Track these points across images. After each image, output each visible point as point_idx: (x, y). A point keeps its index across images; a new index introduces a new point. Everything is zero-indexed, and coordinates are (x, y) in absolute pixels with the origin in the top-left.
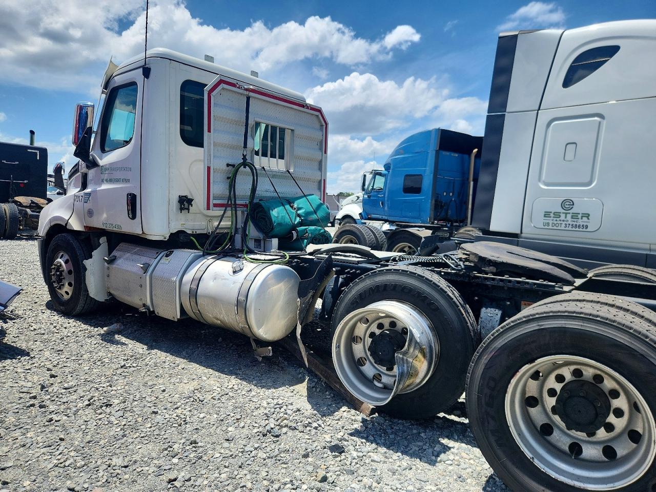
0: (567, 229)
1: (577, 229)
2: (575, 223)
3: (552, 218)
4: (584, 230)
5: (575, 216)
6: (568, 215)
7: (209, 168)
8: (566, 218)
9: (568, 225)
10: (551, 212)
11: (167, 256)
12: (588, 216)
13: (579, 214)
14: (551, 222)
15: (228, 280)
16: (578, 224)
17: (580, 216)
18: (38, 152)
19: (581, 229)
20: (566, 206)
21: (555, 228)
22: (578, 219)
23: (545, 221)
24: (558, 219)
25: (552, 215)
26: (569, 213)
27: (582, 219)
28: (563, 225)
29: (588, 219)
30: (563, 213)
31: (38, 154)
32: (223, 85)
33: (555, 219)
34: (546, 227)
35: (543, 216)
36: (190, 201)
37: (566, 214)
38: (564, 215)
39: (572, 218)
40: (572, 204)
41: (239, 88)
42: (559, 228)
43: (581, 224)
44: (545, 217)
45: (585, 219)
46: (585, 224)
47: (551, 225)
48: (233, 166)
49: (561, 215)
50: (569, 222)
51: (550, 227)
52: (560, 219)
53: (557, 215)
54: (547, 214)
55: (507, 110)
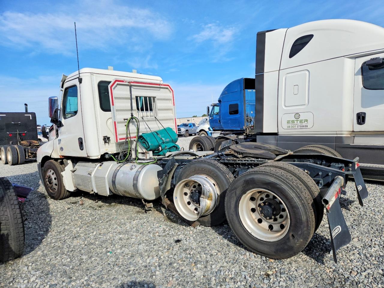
0: (298, 128)
1: (303, 128)
2: (302, 125)
3: (291, 124)
4: (306, 128)
5: (301, 121)
6: (298, 121)
7: (115, 122)
8: (297, 123)
9: (298, 126)
10: (290, 121)
11: (101, 166)
12: (307, 121)
13: (303, 120)
14: (291, 125)
15: (128, 174)
16: (303, 125)
17: (303, 121)
18: (30, 115)
19: (305, 128)
20: (297, 117)
21: (293, 128)
22: (303, 122)
23: (288, 125)
24: (294, 124)
25: (291, 122)
26: (299, 120)
27: (304, 122)
28: (296, 127)
29: (307, 122)
30: (296, 120)
31: (31, 116)
32: (117, 83)
33: (292, 124)
34: (289, 128)
35: (287, 123)
36: (109, 138)
37: (297, 120)
38: (296, 121)
39: (300, 122)
40: (299, 115)
41: (125, 82)
42: (295, 128)
43: (305, 125)
44: (288, 123)
45: (306, 122)
46: (306, 125)
47: (291, 127)
48: (127, 119)
49: (295, 121)
50: (299, 125)
51: (291, 128)
52: (295, 123)
53: (293, 122)
54: (288, 122)
55: (265, 72)
